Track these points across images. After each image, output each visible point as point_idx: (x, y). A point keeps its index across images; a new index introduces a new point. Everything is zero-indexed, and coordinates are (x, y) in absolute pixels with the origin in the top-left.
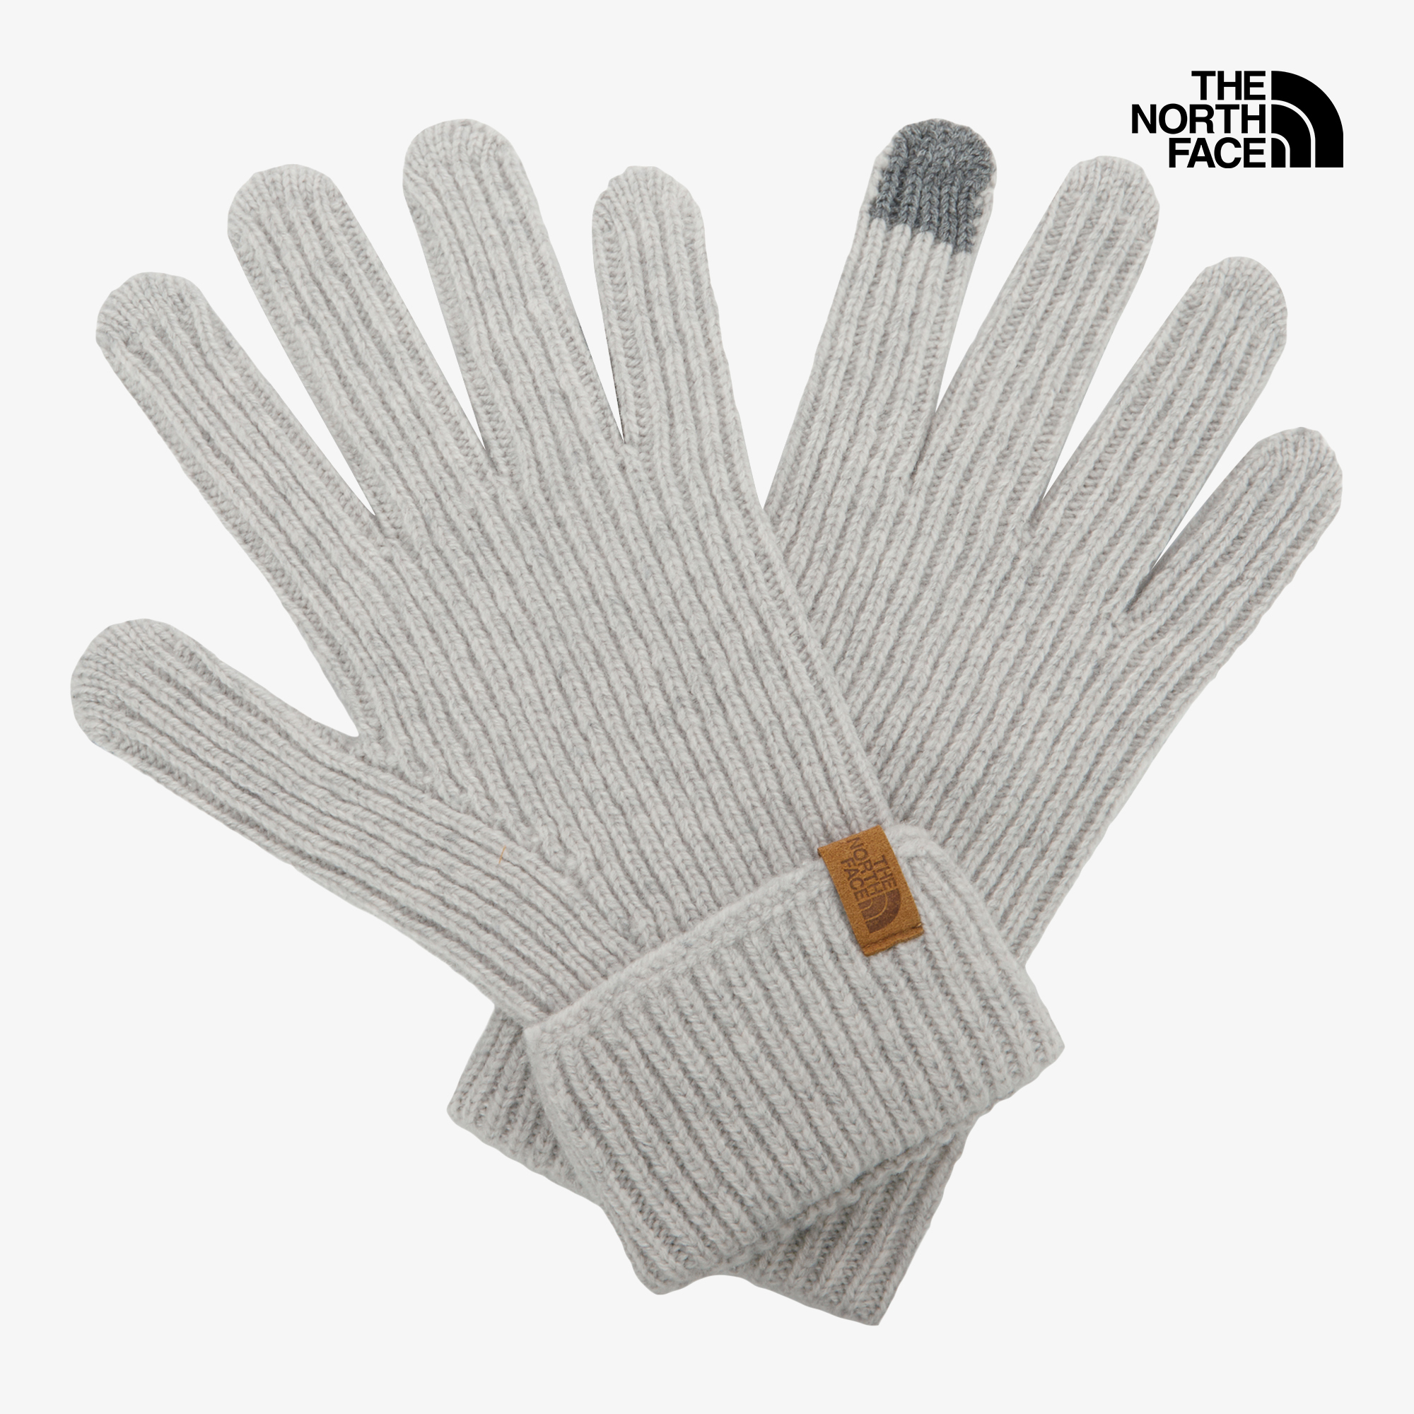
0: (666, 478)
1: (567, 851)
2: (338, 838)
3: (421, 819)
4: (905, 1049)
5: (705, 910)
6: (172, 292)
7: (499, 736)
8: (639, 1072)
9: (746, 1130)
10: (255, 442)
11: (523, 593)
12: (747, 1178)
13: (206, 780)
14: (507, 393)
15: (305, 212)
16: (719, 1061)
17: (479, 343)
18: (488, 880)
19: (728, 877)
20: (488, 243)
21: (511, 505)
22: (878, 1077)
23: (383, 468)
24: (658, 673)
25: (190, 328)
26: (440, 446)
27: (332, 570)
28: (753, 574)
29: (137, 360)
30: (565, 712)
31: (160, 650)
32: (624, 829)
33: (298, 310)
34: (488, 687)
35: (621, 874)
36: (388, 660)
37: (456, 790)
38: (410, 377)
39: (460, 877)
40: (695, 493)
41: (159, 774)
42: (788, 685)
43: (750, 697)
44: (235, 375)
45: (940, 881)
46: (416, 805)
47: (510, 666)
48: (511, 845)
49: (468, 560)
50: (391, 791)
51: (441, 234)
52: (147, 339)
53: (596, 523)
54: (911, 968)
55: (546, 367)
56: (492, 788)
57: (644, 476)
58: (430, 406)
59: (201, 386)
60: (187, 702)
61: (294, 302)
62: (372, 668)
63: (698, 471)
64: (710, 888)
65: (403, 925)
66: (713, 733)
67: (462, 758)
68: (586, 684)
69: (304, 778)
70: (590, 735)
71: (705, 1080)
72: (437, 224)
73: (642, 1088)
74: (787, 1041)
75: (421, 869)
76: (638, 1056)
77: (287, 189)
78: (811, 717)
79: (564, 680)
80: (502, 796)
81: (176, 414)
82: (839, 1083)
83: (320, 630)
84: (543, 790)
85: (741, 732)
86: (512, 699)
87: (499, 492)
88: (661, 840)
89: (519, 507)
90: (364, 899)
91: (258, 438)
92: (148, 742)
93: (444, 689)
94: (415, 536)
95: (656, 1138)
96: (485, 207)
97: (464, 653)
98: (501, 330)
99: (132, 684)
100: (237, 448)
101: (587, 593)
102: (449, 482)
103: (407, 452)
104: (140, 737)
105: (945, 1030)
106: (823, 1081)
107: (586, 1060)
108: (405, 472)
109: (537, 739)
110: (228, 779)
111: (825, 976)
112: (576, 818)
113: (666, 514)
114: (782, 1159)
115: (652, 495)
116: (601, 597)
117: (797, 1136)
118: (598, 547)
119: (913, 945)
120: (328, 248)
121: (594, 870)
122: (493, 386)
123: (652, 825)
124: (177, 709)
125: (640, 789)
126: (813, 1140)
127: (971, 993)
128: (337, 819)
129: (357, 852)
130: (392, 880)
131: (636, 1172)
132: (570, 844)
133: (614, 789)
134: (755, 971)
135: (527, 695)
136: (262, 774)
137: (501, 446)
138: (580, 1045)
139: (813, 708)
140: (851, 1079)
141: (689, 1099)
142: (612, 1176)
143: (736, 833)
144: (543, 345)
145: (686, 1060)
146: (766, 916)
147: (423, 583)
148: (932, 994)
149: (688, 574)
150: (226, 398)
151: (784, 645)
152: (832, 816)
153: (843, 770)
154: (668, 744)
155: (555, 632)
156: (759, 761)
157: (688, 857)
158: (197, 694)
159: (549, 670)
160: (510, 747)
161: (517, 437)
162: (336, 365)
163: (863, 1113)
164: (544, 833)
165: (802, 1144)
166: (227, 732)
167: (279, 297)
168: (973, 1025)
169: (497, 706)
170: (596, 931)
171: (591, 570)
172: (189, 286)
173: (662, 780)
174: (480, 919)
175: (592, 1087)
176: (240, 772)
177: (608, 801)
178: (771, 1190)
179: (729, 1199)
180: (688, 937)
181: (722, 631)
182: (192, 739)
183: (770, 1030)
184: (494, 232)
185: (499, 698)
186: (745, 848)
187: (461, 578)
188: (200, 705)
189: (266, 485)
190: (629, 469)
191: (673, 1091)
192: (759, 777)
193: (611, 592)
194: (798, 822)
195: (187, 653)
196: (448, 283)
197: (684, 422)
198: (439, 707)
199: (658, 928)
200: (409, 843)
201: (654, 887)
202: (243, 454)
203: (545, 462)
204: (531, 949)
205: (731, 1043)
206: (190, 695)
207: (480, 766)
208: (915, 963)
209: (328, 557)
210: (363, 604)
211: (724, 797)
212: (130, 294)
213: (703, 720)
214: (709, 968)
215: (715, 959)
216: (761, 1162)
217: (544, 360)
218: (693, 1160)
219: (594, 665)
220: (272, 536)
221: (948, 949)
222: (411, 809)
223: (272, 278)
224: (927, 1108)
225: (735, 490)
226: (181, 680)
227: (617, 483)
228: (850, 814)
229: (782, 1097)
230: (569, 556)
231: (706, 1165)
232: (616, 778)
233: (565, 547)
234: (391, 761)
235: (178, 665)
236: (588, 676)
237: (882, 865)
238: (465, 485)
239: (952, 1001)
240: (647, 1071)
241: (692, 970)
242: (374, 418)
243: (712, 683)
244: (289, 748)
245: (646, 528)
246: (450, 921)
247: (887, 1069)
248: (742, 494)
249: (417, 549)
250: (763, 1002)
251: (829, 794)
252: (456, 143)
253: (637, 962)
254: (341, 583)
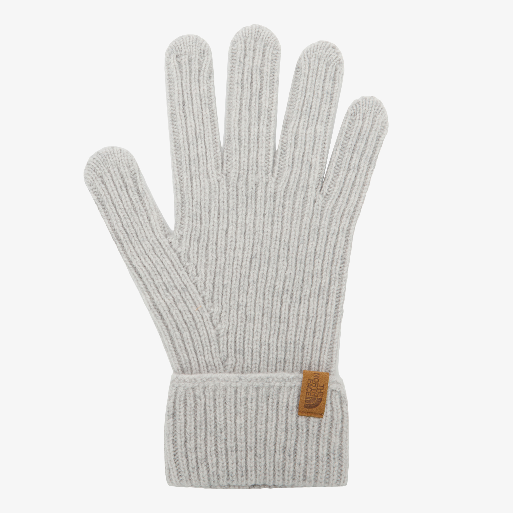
0: (327, 214)
1: (220, 321)
2: (146, 265)
3: (178, 277)
4: (292, 453)
5: (253, 370)
6: (202, 48)
7: (220, 265)
8: (200, 410)
9: (223, 449)
10: (198, 115)
11: (257, 222)
12: (215, 465)
13: (114, 218)
14: (292, 151)
15: (262, 48)
16: (228, 422)
17: (293, 128)
18: (189, 313)
19: (268, 363)
20: (316, 95)
21: (271, 190)
22: (277, 456)
23: (236, 149)
24: (286, 277)
25: (200, 64)
26: (259, 154)
27: (197, 173)
28: (337, 262)
29: (177, 64)
30: (247, 271)
31: (125, 165)
32: (243, 325)
33: (240, 79)
34: (226, 245)
35: (233, 341)
36: (198, 214)
37: (195, 274)
38: (263, 124)
39: (180, 306)
40: (334, 224)
41: (101, 207)
42: (326, 307)
43: (311, 304)
44: (206, 89)
45: (338, 403)
46: (178, 270)
47: (238, 244)
48: (203, 306)
49: (245, 198)
50: (173, 260)
51: (302, 82)
52: (184, 59)
53: (295, 214)
54: (311, 427)
55: (311, 151)
56: (208, 281)
57: (320, 209)
58: (264, 138)
59: (192, 86)
60: (124, 188)
61: (240, 76)
62: (191, 214)
63: (339, 217)
64: (260, 363)
65: (151, 309)
66: (292, 309)
67: (203, 264)
68: (260, 266)
69: (147, 237)
70: (251, 284)
71: (220, 425)
72: (303, 78)
73: (198, 415)
74: (254, 428)
75: (168, 294)
76: (203, 405)
77: (261, 37)
78: (327, 322)
79: (254, 260)
80: (209, 286)
81: (178, 90)
82: (263, 451)
83: (182, 191)
84: (224, 294)
85: (301, 314)
86: (232, 254)
87: (270, 182)
88: (253, 337)
89: (273, 192)
90: (143, 291)
91: (200, 114)
92: (103, 194)
93: (211, 236)
94: (232, 179)
95: (193, 434)
96: (322, 82)
97: (225, 229)
98: (303, 128)
99: (109, 171)
100: (191, 113)
101: (278, 236)
102: (255, 168)
103: (247, 149)
104: (101, 191)
105: (309, 454)
106: (258, 447)
107: (185, 395)
108: (242, 155)
109: (232, 274)
110: (122, 222)
111: (280, 414)
112: (230, 311)
113: (320, 225)
114: (230, 464)
115: (319, 216)
116: (282, 240)
117: (239, 460)
118: (291, 223)
119: (317, 420)
120: (262, 65)
121: (225, 334)
122: (289, 146)
123: (253, 329)
124: (119, 189)
125: (256, 314)
126: (244, 464)
127: (326, 447)
128: (150, 258)
129: (149, 274)
130: (156, 291)
131: (180, 441)
132: (223, 319)
133: (248, 309)
134: (258, 400)
135: (238, 257)
136: (134, 228)
137: (279, 167)
138: (186, 390)
139: (330, 320)
140: (268, 452)
141: (211, 428)
142: (171, 438)
143: (279, 349)
144: (314, 143)
145: (218, 415)
146: (272, 384)
147: (225, 196)
148: (312, 439)
149: (315, 250)
150: (198, 95)
151: (333, 292)
152: (315, 361)
153: (328, 346)
154: (275, 303)
155: (260, 241)
156: (302, 327)
157: (259, 348)
158: (128, 188)
159: (250, 253)
160: (222, 271)
161: (287, 168)
162: (241, 105)
163: (265, 465)
164: (216, 309)
165: (239, 464)
166: (131, 206)
167: (236, 71)
168: (320, 458)
169: (225, 253)
170: (214, 355)
171: (285, 229)
172: (209, 50)
173: (265, 315)
174: (178, 325)
175: (182, 406)
176: (127, 223)
177: (244, 312)
178: (220, 473)
179: (205, 468)
180: (243, 376)
181: (315, 276)
182: (118, 202)
183: (251, 421)
184: (320, 92)
185: (228, 251)
186: (279, 356)
187: (239, 202)
188: (127, 192)
189: (193, 132)
190: (317, 203)
191: (208, 422)
192: (298, 333)
193: (287, 241)
194: (303, 356)
195: (133, 172)
196: (294, 100)
197: (344, 198)
198: (206, 241)
199: (235, 367)
200: (169, 282)
201: (241, 352)
202: (192, 117)
203: (291, 183)
204: (190, 348)
205: (236, 418)
206: (126, 187)
207: (208, 271)
208: (313, 426)
209: (199, 168)
210: (201, 191)
211: (283, 334)
212: (188, 41)
213: (291, 302)
214: (243, 390)
215: (247, 389)
216: (222, 462)
217: (311, 149)
218: (200, 448)
219: (266, 262)
220: (185, 149)
221: (327, 428)
222: (176, 270)
223: (238, 63)
224: (288, 476)
225: (348, 230)
226: (126, 180)
227: (310, 206)
228: (321, 363)
229: (241, 445)
230: (280, 219)
231: (204, 453)
232: (251, 305)
233: (280, 216)
234: (179, 250)
235: (128, 174)
236: (262, 264)
237: (321, 388)
238: (260, 173)
239: (318, 446)
240: (203, 411)
241: (237, 387)
242: (243, 130)
243: (302, 291)
244: (148, 224)
245: (310, 227)
246: (168, 319)
247: (282, 456)
248: (349, 233)
249: (230, 183)
250: (254, 411)
251: (318, 353)
252: (327, 53)
253: (221, 374)
254: (198, 179)
